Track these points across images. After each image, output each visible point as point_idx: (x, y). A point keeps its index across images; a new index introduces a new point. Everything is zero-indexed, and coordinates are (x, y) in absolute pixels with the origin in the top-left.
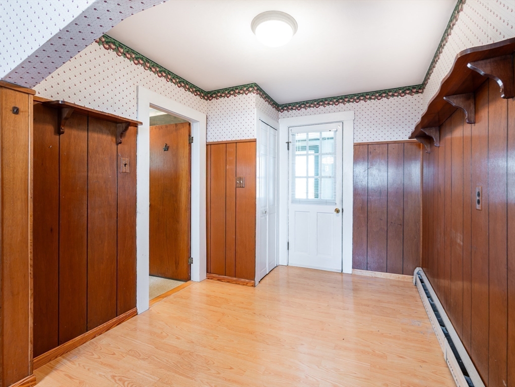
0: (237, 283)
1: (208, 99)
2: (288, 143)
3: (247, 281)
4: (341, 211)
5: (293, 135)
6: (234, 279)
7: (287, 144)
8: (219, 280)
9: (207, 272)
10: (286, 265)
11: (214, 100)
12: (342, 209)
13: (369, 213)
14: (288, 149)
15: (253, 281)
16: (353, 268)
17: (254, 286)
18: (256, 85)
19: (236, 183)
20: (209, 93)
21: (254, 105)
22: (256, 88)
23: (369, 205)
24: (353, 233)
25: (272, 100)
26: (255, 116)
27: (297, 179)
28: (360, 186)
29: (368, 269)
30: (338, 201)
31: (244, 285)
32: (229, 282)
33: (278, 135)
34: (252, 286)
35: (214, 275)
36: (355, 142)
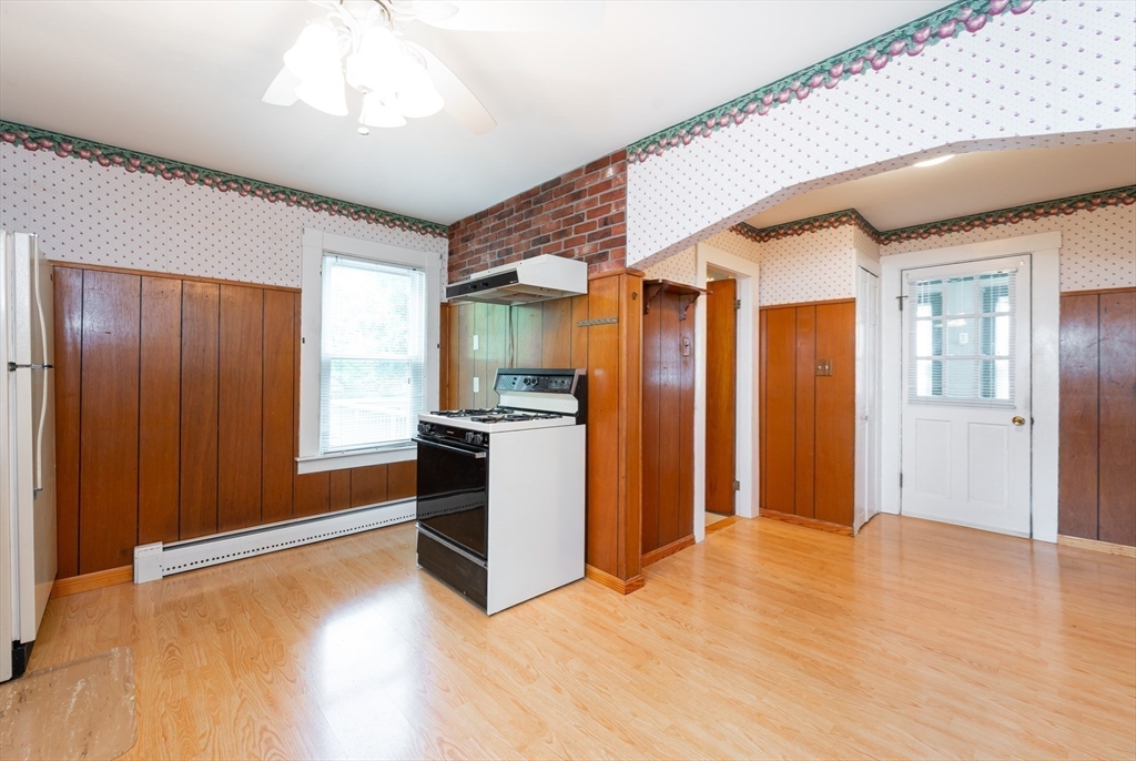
0: (818, 528)
1: (762, 239)
2: (901, 298)
3: (838, 526)
4: (1028, 422)
5: (912, 284)
6: (813, 520)
7: (897, 301)
8: (782, 520)
9: (760, 506)
10: (897, 513)
11: (773, 242)
12: (1032, 419)
13: (1101, 429)
14: (901, 309)
15: (849, 528)
16: (1060, 532)
17: (851, 535)
18: (854, 211)
19: (816, 369)
20: (763, 230)
21: (851, 244)
22: (853, 216)
23: (1102, 412)
24: (1060, 465)
25: (872, 228)
26: (854, 262)
27: (919, 362)
28: (1077, 375)
29: (1101, 536)
30: (1021, 402)
31: (831, 532)
32: (801, 524)
33: (880, 285)
34: (849, 535)
35: (773, 512)
36: (1065, 290)
